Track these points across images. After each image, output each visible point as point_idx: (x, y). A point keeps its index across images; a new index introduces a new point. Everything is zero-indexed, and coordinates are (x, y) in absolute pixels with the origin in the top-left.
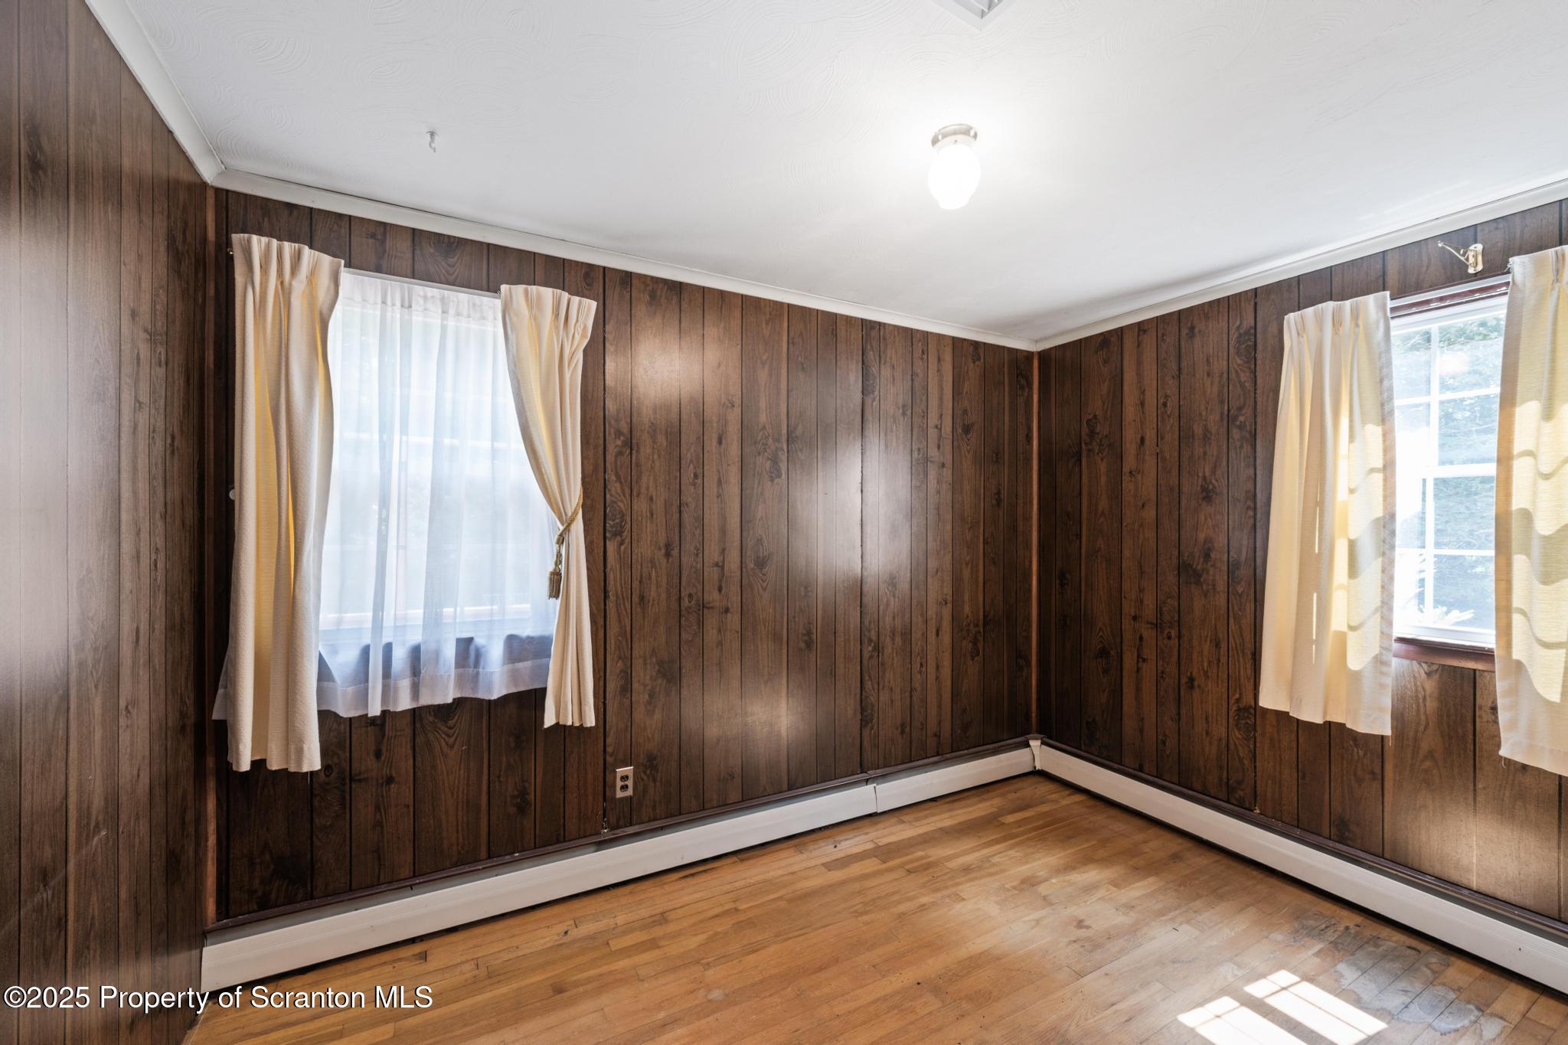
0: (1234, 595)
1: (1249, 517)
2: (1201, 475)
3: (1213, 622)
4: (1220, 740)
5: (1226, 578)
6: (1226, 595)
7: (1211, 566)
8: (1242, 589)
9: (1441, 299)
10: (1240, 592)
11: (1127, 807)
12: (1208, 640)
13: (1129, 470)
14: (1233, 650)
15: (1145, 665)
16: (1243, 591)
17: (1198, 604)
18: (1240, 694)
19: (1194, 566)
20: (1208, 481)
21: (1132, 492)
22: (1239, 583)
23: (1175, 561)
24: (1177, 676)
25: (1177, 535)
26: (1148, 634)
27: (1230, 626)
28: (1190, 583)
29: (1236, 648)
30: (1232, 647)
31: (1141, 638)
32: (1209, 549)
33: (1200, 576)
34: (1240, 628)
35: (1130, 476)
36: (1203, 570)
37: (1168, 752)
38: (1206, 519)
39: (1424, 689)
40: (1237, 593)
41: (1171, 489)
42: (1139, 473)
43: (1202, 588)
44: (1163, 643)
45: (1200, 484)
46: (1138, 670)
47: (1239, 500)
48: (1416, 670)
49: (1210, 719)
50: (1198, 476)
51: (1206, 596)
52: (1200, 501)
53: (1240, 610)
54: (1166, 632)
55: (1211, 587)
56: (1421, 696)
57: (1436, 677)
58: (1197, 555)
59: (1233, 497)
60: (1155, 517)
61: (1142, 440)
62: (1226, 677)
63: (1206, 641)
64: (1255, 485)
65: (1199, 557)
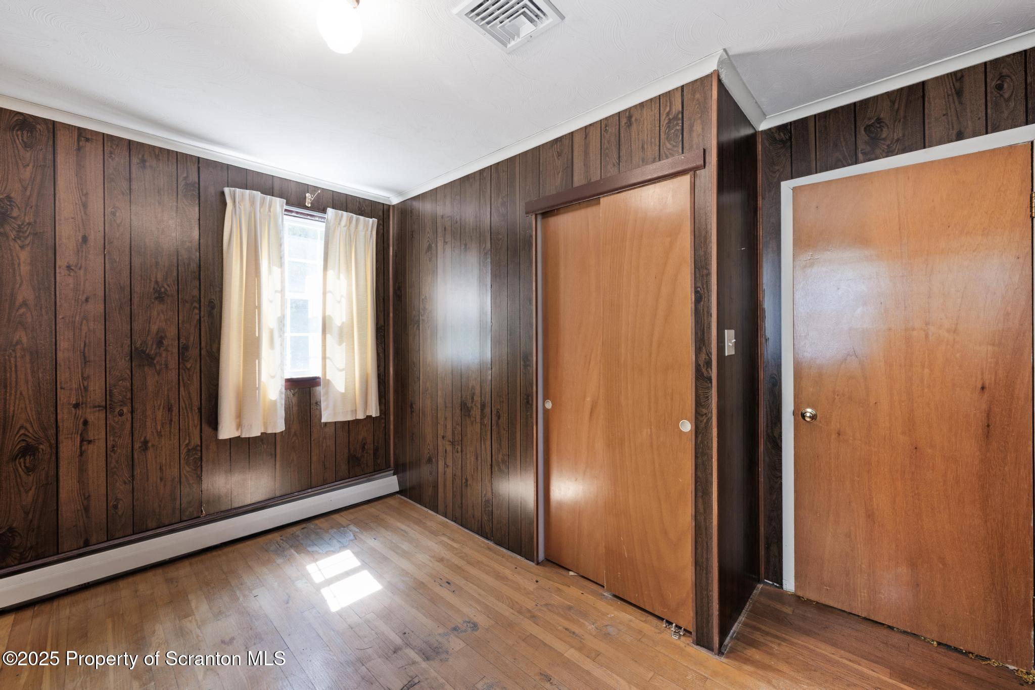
0: (184, 370)
1: (196, 314)
2: (153, 280)
3: (166, 393)
4: (173, 480)
5: (177, 358)
6: (177, 371)
7: (164, 350)
8: (190, 365)
9: (297, 213)
10: (189, 367)
11: (67, 589)
12: (162, 407)
13: (66, 264)
14: (183, 409)
15: (91, 446)
16: (191, 366)
17: (151, 382)
18: (189, 440)
19: (147, 352)
20: (160, 285)
21: (71, 286)
22: (187, 361)
23: (127, 349)
24: (130, 446)
25: (129, 328)
26: (96, 418)
27: (180, 393)
28: (143, 366)
29: (186, 407)
30: (182, 408)
31: (86, 423)
32: (162, 338)
33: (153, 359)
34: (189, 393)
35: (68, 270)
36: (156, 354)
37: (120, 513)
38: (158, 314)
39: (292, 402)
40: (186, 367)
41: (121, 287)
42: (80, 269)
43: (156, 369)
44: (114, 421)
45: (152, 286)
46: (81, 454)
47: (187, 302)
48: (289, 394)
49: (164, 468)
50: (150, 280)
51: (159, 374)
52: (153, 301)
53: (189, 380)
54: (117, 410)
55: (163, 366)
56: (291, 406)
57: (296, 395)
58: (150, 343)
59: (182, 299)
60: (102, 311)
61: (85, 239)
62: (177, 431)
63: (159, 409)
64: (200, 292)
65: (152, 345)
